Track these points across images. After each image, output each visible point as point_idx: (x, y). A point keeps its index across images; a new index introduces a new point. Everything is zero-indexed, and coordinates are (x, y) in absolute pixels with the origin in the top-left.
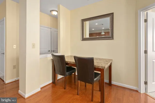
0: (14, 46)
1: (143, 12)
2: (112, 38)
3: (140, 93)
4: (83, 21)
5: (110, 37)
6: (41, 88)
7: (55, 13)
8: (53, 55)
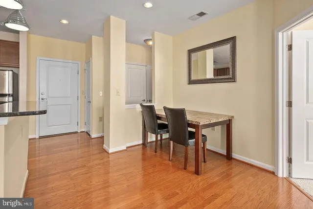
0: (100, 92)
1: (283, 33)
2: (233, 79)
3: (277, 176)
4: (190, 52)
5: (230, 78)
6: (127, 148)
7: (151, 43)
8: (141, 105)
